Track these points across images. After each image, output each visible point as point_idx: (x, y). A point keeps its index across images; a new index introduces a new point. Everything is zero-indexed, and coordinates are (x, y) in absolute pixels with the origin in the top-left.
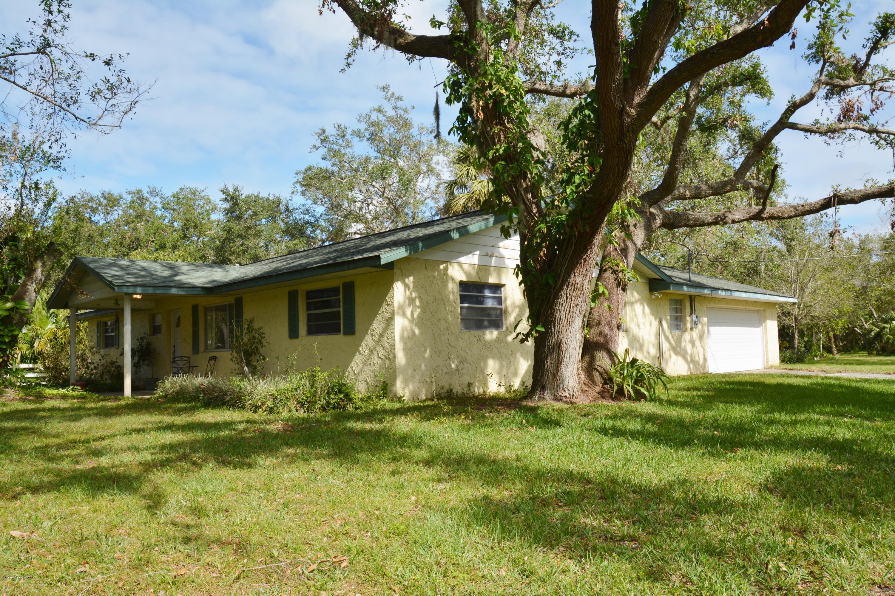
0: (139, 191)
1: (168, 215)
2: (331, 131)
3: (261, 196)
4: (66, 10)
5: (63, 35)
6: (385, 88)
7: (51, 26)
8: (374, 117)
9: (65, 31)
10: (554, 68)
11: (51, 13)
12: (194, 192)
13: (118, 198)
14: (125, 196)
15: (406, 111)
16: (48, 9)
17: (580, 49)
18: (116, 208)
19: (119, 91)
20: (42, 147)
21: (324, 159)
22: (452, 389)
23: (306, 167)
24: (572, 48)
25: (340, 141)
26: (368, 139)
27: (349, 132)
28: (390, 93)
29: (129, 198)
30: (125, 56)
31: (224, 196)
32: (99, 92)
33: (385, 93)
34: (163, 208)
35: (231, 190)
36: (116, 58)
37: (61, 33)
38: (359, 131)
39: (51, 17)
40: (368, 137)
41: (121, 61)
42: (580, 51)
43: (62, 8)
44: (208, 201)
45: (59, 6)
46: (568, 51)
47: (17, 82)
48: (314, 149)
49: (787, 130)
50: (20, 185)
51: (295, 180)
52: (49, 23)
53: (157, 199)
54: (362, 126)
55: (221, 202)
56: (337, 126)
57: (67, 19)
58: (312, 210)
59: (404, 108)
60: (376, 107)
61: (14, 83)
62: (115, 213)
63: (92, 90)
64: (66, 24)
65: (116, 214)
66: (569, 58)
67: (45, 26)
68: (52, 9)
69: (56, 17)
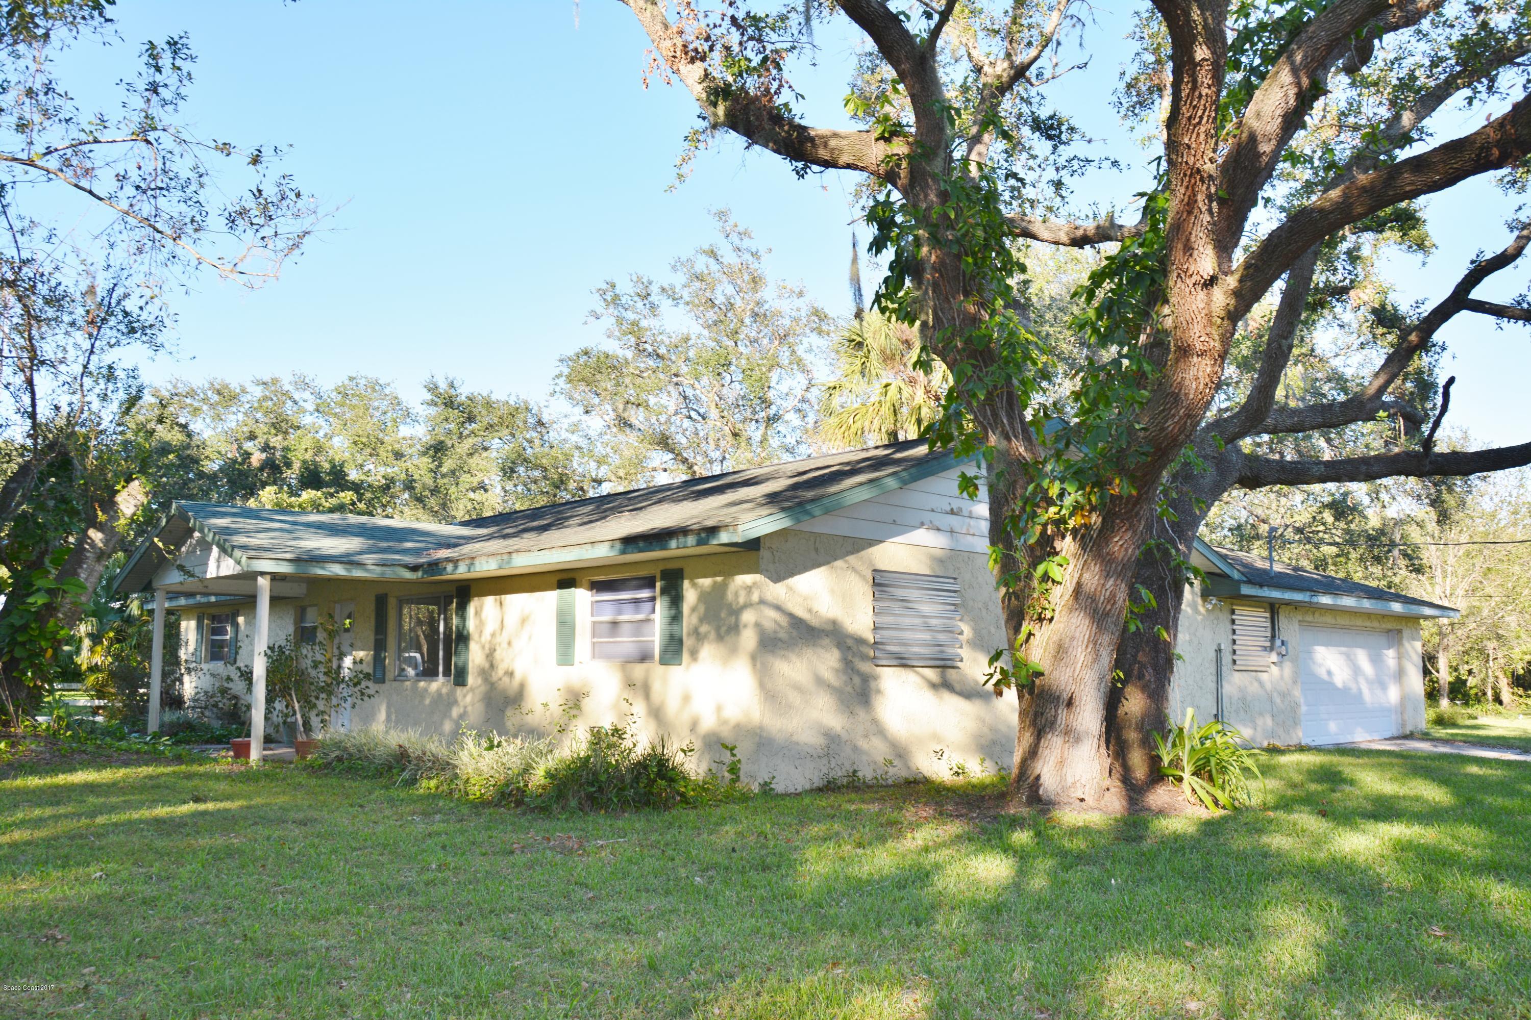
0: (275, 381)
1: (324, 423)
2: (625, 288)
3: (494, 398)
4: (186, 66)
5: (176, 110)
6: (722, 215)
7: (157, 94)
8: (702, 264)
9: (181, 103)
10: (1050, 191)
11: (158, 69)
12: (375, 386)
13: (238, 391)
14: (251, 388)
15: (756, 255)
16: (153, 62)
17: (1097, 159)
18: (234, 409)
19: (279, 212)
20: (123, 303)
21: (609, 337)
22: (855, 772)
23: (577, 350)
24: (1082, 158)
25: (640, 304)
26: (687, 304)
27: (655, 289)
28: (731, 222)
29: (257, 392)
30: (285, 149)
31: (428, 396)
32: (243, 212)
33: (721, 224)
34: (318, 411)
35: (443, 386)
36: (267, 152)
37: (173, 106)
38: (673, 288)
39: (158, 78)
40: (688, 299)
41: (277, 158)
42: (1096, 164)
43: (178, 62)
44: (396, 402)
45: (174, 58)
46: (1075, 163)
47: (95, 191)
48: (593, 319)
49: (1465, 314)
50: (81, 369)
51: (557, 372)
52: (154, 88)
53: (307, 395)
54: (679, 280)
55: (425, 407)
56: (635, 279)
57: (185, 82)
58: (584, 426)
59: (754, 250)
60: (706, 247)
61: (91, 192)
62: (232, 417)
63: (230, 209)
64: (183, 91)
65: (234, 420)
66: (1076, 176)
67: (147, 94)
68: (160, 63)
69: (167, 76)
